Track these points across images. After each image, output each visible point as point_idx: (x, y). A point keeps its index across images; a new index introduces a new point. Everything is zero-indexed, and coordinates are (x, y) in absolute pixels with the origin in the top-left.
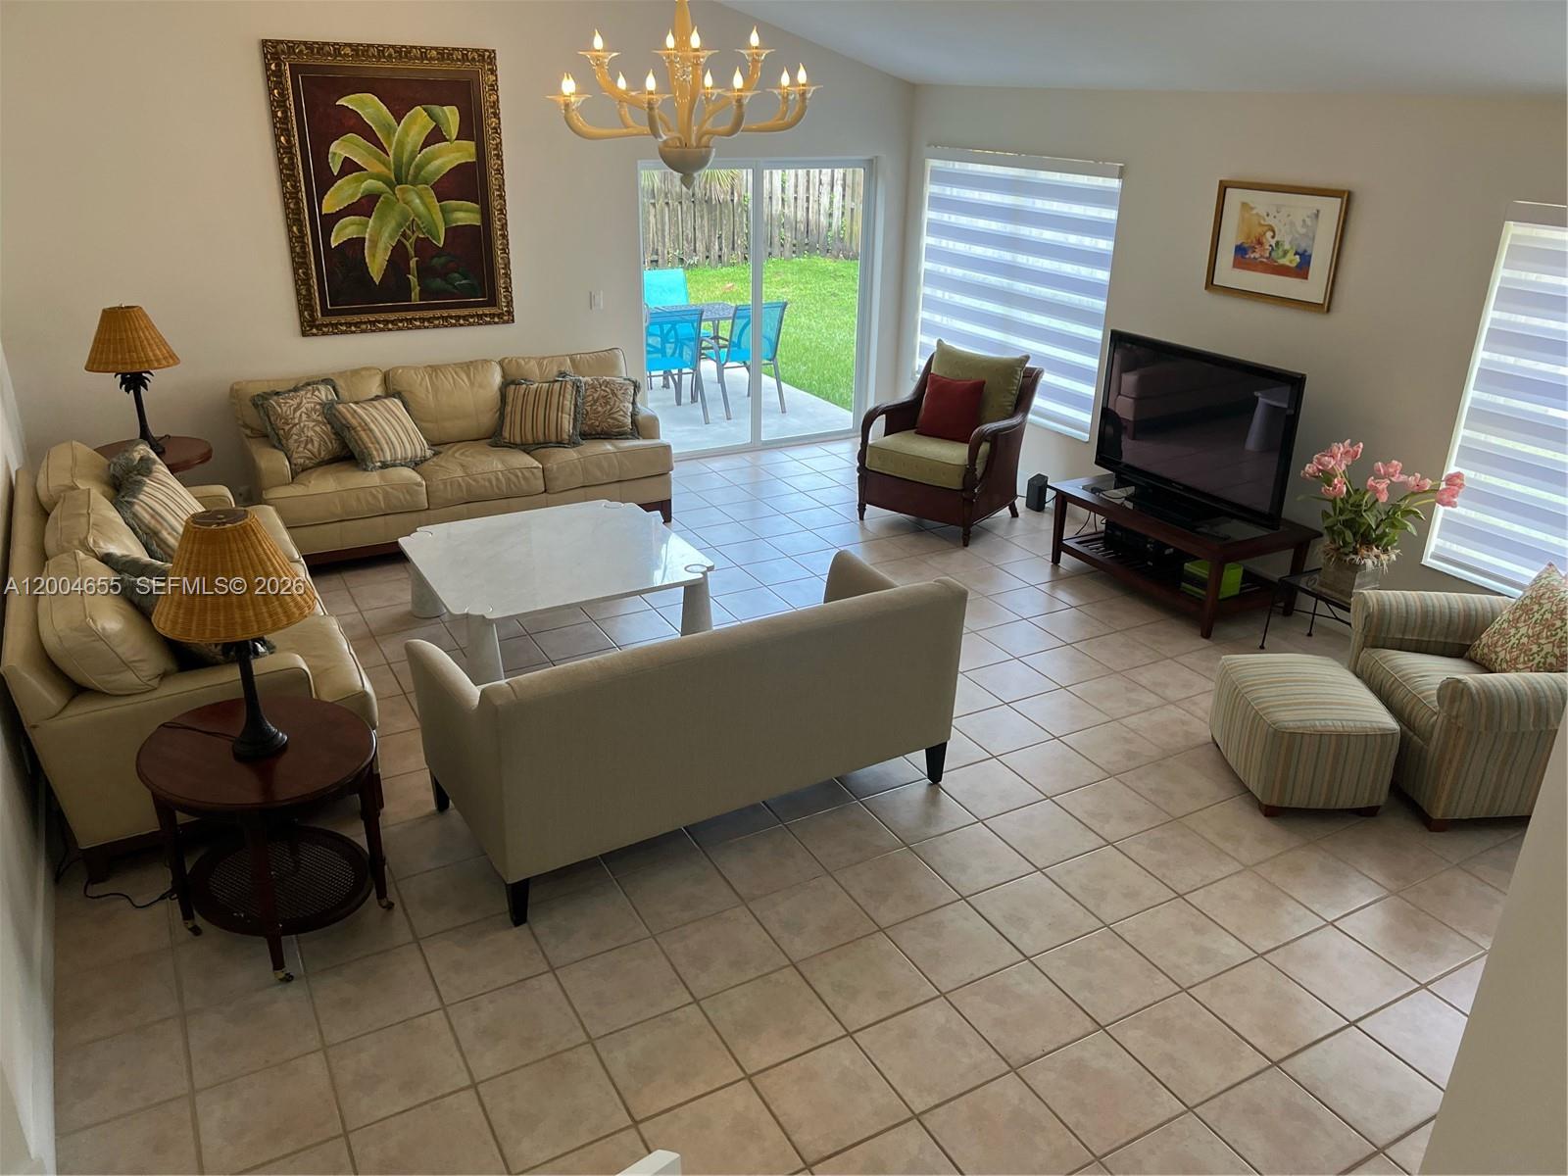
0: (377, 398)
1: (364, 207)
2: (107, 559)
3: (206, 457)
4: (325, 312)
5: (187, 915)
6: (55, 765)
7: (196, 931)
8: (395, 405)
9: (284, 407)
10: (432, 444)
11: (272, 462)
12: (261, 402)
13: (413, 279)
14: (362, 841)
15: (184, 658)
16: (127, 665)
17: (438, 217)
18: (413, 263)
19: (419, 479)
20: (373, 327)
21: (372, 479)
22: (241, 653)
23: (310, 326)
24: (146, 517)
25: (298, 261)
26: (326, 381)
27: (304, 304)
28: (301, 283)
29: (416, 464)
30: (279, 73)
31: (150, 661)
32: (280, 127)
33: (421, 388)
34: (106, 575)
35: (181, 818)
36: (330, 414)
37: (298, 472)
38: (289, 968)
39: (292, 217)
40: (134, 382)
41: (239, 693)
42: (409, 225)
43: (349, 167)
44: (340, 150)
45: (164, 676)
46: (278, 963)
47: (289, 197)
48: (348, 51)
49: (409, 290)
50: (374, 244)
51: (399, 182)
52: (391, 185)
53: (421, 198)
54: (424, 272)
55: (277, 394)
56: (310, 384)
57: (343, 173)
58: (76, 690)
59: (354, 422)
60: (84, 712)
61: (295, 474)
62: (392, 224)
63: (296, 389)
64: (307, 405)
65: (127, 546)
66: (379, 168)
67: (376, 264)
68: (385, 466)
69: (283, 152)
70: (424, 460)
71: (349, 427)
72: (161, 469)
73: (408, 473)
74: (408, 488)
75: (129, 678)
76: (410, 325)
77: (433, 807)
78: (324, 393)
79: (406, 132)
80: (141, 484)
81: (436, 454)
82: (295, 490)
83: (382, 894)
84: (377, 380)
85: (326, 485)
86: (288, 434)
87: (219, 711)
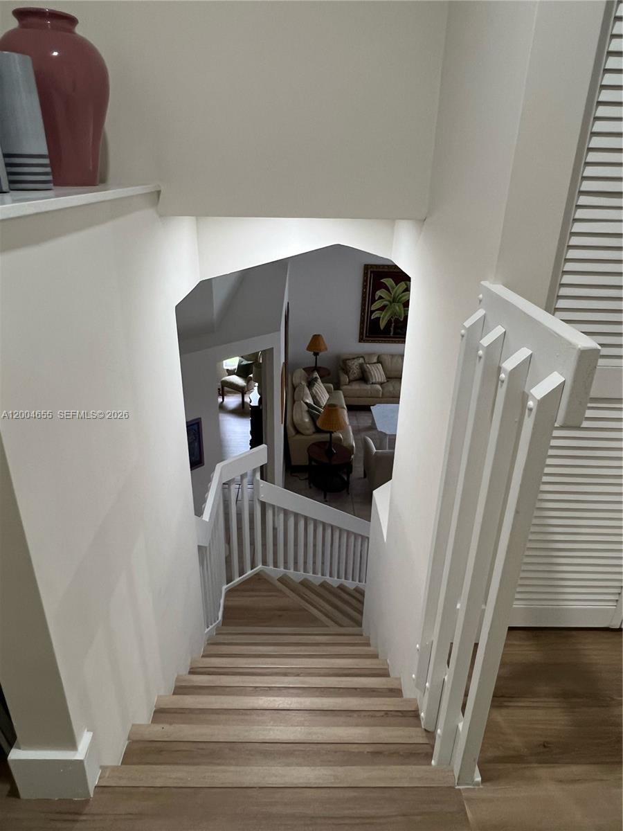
0: (375, 363)
1: (382, 309)
2: (306, 403)
3: (329, 374)
4: (366, 337)
5: (309, 484)
6: (291, 448)
7: (310, 487)
8: (380, 366)
9: (350, 363)
10: (387, 378)
11: (344, 378)
12: (345, 361)
13: (392, 329)
14: (346, 479)
15: (318, 431)
16: (308, 429)
17: (403, 312)
18: (393, 325)
19: (380, 389)
20: (379, 342)
21: (368, 387)
22: (331, 433)
23: (361, 340)
24: (314, 393)
25: (362, 322)
26: (362, 357)
27: (361, 333)
28: (362, 328)
29: (381, 384)
30: (367, 273)
31: (312, 429)
32: (365, 287)
33: (387, 360)
34: (306, 408)
35: (313, 463)
36: (361, 366)
37: (350, 381)
38: (327, 499)
39: (363, 310)
40: (316, 354)
41: (329, 440)
42: (394, 314)
43: (381, 298)
44: (378, 293)
45: (314, 433)
46: (325, 498)
47: (363, 305)
48: (386, 267)
49: (390, 332)
50: (383, 318)
51: (393, 302)
52: (391, 303)
53: (399, 307)
54: (395, 328)
55: (349, 359)
56: (358, 357)
57: (378, 299)
58: (298, 432)
59: (367, 370)
60: (298, 437)
61: (349, 382)
62: (389, 313)
63: (354, 359)
64: (356, 364)
65: (310, 401)
66: (389, 298)
67: (383, 324)
68: (372, 383)
69: (364, 293)
70: (384, 383)
71: (365, 371)
72: (319, 380)
73: (379, 387)
74: (378, 391)
75: (308, 432)
76: (389, 342)
77: (363, 476)
78: (361, 361)
79: (398, 289)
80: (314, 384)
81: (388, 381)
82: (349, 387)
83: (348, 491)
84: (376, 358)
85: (356, 387)
86: (350, 371)
87: (324, 443)
